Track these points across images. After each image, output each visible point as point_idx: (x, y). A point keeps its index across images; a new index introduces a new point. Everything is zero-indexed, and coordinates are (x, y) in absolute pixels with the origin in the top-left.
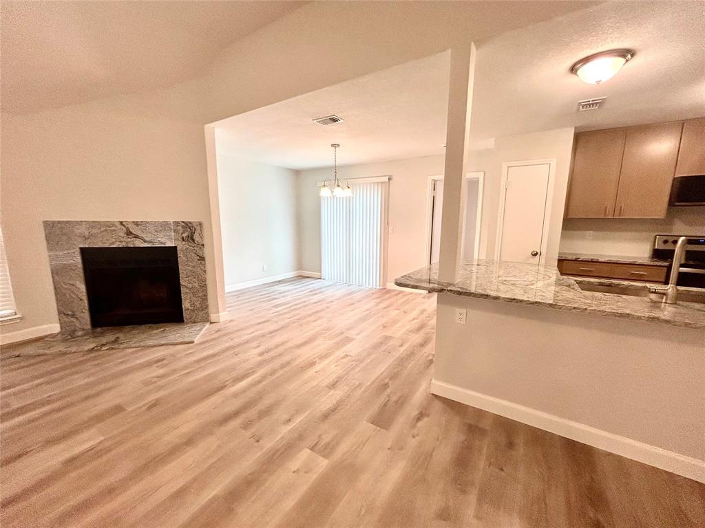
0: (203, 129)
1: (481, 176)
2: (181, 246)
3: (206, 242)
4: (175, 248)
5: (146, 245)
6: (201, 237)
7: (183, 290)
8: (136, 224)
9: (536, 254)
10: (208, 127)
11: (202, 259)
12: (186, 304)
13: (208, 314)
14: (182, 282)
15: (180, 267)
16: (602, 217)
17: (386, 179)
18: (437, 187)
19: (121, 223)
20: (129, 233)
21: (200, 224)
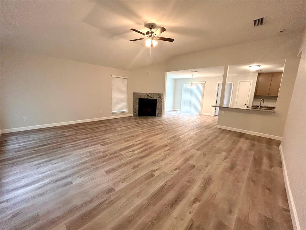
0: (165, 73)
1: (233, 83)
2: (158, 99)
3: (163, 98)
4: (156, 99)
5: (151, 98)
6: (162, 97)
7: (157, 109)
8: (150, 94)
9: (246, 104)
10: (166, 72)
11: (162, 102)
12: (157, 112)
13: (161, 115)
14: (157, 107)
15: (157, 103)
16: (265, 95)
17: (204, 83)
18: (220, 86)
19: (147, 93)
20: (148, 96)
21: (162, 94)
